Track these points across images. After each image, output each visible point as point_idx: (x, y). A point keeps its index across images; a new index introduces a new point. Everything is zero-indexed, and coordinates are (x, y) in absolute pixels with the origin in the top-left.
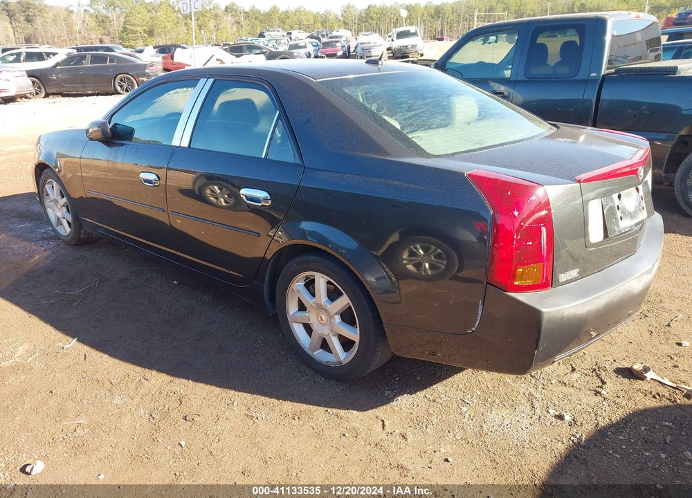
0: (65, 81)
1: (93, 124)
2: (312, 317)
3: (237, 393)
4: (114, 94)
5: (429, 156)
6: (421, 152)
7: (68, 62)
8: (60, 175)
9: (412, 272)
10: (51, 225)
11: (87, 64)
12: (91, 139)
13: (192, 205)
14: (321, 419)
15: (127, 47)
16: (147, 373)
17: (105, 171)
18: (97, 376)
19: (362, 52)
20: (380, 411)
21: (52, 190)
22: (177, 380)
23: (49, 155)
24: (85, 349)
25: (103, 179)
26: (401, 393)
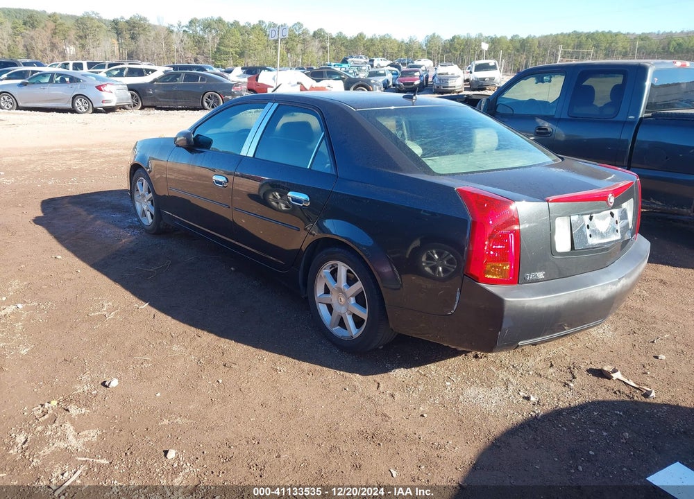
0: (160, 95)
1: (181, 134)
2: (334, 298)
3: (267, 353)
4: (201, 109)
5: (434, 174)
6: (428, 170)
7: (165, 79)
8: (150, 175)
9: (429, 273)
10: (138, 216)
11: (180, 81)
12: (178, 146)
13: (256, 207)
14: (329, 377)
15: (218, 67)
16: (201, 332)
17: (186, 175)
18: (162, 330)
19: (439, 82)
20: (378, 377)
21: (142, 187)
22: (223, 340)
23: (143, 158)
24: (154, 311)
25: (184, 181)
26: (399, 367)
